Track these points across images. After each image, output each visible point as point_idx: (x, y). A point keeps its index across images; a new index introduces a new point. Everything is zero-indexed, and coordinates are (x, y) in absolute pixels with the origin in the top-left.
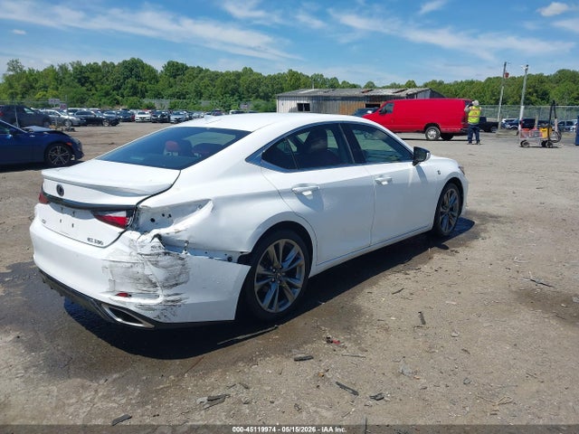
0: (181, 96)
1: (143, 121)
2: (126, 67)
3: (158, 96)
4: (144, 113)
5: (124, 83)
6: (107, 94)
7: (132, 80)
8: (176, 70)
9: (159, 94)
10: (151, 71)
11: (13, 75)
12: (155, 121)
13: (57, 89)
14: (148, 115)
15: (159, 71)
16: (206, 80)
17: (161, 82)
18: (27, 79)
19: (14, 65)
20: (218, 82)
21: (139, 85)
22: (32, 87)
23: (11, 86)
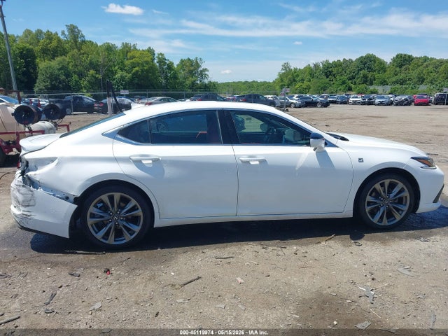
0: (402, 82)
1: (355, 103)
2: (362, 62)
3: (384, 83)
4: (357, 97)
5: (358, 74)
6: (344, 83)
7: (365, 72)
8: (403, 61)
9: (385, 81)
10: (382, 63)
11: (284, 73)
12: (363, 104)
13: (310, 81)
14: (359, 99)
15: (389, 63)
16: (431, 68)
17: (388, 72)
18: (292, 75)
19: (286, 67)
20: (442, 69)
21: (370, 75)
22: (294, 80)
23: (282, 81)
